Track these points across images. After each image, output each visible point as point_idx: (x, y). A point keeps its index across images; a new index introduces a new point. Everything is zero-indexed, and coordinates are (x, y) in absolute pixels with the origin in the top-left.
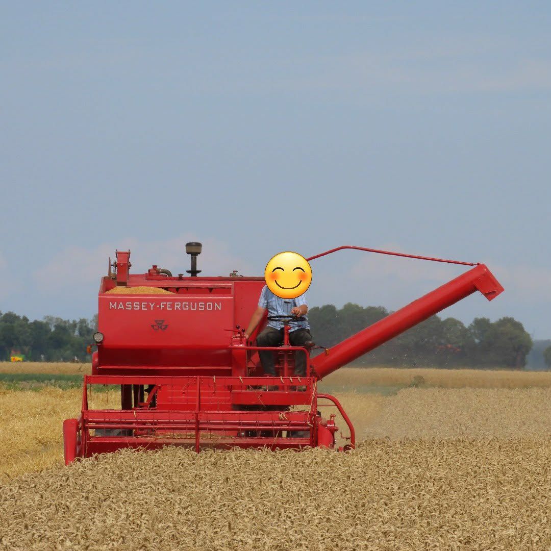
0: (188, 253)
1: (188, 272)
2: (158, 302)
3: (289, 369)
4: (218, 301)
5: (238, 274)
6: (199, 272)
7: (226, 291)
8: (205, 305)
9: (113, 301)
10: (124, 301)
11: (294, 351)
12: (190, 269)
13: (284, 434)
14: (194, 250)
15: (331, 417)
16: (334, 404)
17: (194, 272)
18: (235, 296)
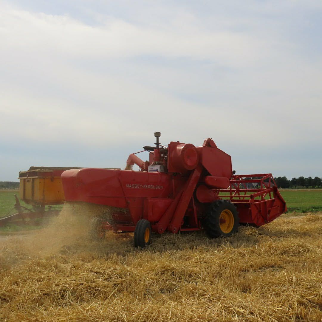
0: (155, 137)
1: (155, 144)
6: (160, 144)
12: (156, 143)
14: (158, 135)
17: (158, 144)
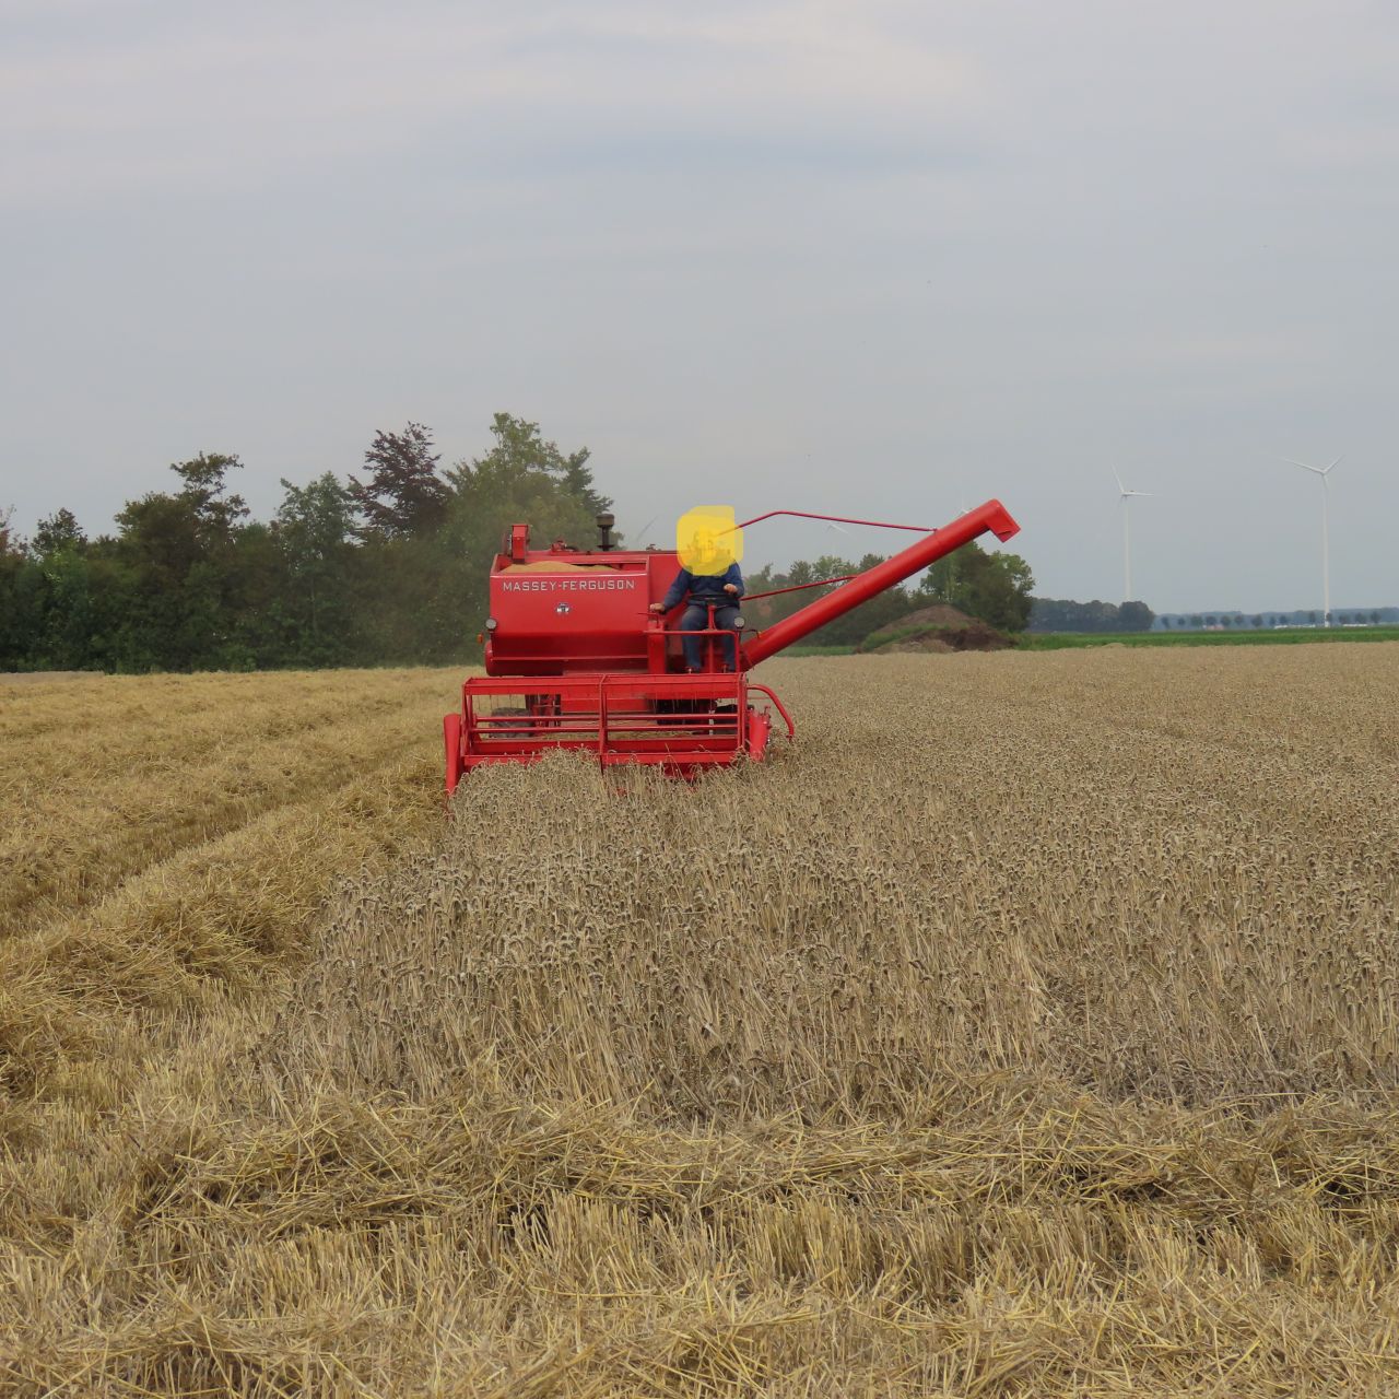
2: (559, 581)
3: (715, 656)
4: (630, 579)
5: (656, 548)
7: (639, 566)
8: (616, 584)
9: (507, 581)
10: (521, 581)
11: (721, 635)
13: (711, 721)
14: (605, 523)
15: (766, 708)
16: (767, 696)
18: (650, 572)
